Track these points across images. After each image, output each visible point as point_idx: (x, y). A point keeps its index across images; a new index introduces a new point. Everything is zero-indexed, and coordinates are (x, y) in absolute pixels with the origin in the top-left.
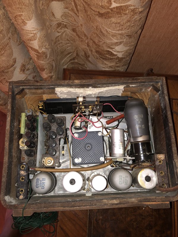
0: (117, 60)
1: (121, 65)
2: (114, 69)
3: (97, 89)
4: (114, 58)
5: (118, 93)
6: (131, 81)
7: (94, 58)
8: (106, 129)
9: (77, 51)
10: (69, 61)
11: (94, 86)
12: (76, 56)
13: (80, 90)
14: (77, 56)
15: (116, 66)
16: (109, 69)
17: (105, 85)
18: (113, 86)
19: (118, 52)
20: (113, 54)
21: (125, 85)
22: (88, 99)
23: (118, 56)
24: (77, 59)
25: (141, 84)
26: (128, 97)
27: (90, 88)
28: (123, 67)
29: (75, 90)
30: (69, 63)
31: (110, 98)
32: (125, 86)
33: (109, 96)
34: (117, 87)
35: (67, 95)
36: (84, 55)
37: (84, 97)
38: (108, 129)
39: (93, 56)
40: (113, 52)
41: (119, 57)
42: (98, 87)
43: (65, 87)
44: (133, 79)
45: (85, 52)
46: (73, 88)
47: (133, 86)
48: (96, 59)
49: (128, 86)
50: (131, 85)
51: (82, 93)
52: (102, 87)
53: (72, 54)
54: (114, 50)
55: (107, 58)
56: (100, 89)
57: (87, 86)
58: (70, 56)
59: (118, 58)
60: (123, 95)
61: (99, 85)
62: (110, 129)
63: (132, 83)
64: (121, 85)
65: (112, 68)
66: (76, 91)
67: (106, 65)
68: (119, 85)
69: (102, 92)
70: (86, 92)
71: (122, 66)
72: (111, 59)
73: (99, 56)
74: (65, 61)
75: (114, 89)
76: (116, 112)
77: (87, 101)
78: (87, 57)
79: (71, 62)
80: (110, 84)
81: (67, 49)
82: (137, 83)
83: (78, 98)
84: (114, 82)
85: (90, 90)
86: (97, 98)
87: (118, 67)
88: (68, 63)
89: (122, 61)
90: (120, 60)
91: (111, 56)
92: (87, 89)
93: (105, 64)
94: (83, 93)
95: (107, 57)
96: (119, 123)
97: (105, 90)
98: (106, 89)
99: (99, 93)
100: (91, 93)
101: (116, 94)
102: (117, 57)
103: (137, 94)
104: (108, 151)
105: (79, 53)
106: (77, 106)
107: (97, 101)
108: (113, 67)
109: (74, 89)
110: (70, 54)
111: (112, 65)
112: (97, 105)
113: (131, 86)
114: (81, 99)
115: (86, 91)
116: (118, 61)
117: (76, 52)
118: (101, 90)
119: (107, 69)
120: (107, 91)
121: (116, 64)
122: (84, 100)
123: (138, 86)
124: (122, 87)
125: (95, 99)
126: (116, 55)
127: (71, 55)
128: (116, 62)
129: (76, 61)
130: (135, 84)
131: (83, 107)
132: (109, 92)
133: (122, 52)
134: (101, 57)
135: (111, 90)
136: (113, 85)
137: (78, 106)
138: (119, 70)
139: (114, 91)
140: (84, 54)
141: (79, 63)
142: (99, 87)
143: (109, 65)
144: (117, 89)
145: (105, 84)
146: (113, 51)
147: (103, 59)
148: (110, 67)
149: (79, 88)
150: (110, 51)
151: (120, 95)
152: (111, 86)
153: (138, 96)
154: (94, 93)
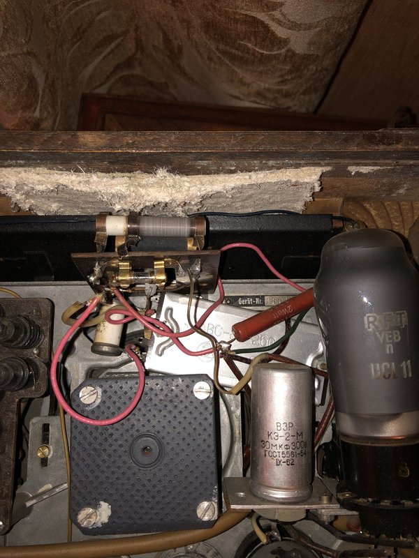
0: (288, 67)
1: (301, 91)
2: (273, 104)
3: (196, 179)
4: (276, 57)
5: (289, 201)
6: (358, 145)
7: (199, 59)
8: (231, 358)
9: (136, 30)
10: (114, 72)
11: (182, 168)
12: (136, 53)
13: (114, 182)
14: (139, 52)
15: (279, 92)
16: (255, 102)
17: (233, 162)
18: (270, 168)
19: (294, 26)
20: (273, 34)
21: (328, 165)
22: (148, 227)
23: (292, 45)
24: (140, 64)
25: (401, 161)
26: (332, 217)
27: (161, 173)
28: (307, 98)
29: (87, 182)
30: (112, 80)
31: (255, 219)
32: (328, 169)
33: (250, 210)
34: (289, 175)
35: (59, 202)
36: (162, 47)
37: (133, 217)
38: (242, 360)
39: (196, 48)
40: (274, 27)
41: (294, 54)
42: (198, 172)
43: (39, 165)
44: (371, 140)
45: (165, 34)
46: (77, 171)
47: (365, 170)
48: (208, 62)
49: (340, 172)
50: (358, 164)
51: (122, 197)
52: (217, 172)
53: (118, 41)
54: (277, 14)
55: (247, 56)
56: (205, 178)
57: (149, 164)
58: (112, 51)
59: (292, 57)
60: (312, 210)
61: (204, 163)
62: (247, 361)
63: (360, 158)
64: (307, 165)
65: (264, 97)
66: (94, 188)
67: (245, 84)
68: (297, 166)
69: (218, 195)
70: (143, 191)
71: (304, 93)
72: (263, 60)
73: (217, 49)
74: (95, 69)
75: (276, 183)
76: (277, 278)
77: (145, 234)
78: (174, 53)
79: (120, 74)
80: (254, 155)
81: (98, 18)
82: (386, 155)
83: (104, 221)
84: (275, 148)
85: (159, 184)
86: (192, 224)
87: (287, 95)
88: (108, 78)
89: (305, 72)
90: (298, 64)
91: (262, 48)
92: (147, 179)
93: (242, 83)
94: (130, 196)
95: (249, 49)
96: (290, 331)
97: (233, 185)
98: (238, 183)
99: (204, 198)
100: (167, 200)
101: (282, 202)
102: (287, 51)
103: (368, 206)
104: (238, 447)
105: (143, 38)
106: (94, 259)
107: (192, 234)
108: (271, 96)
109: (83, 177)
110: (113, 45)
111: (267, 86)
112: (192, 258)
113: (353, 169)
114: (116, 226)
115: (140, 185)
116: (290, 72)
117: (132, 34)
118: (211, 183)
119: (246, 104)
120: (240, 189)
121: (283, 82)
122: (130, 231)
123: (382, 174)
124: (310, 176)
125: (184, 228)
126: (285, 42)
127: (116, 47)
128: (282, 76)
129: (137, 71)
130: (376, 165)
131: (125, 265)
132: (250, 197)
133: (309, 27)
134: (225, 53)
135: (259, 186)
136: (271, 163)
137: (100, 260)
138: (290, 107)
139: (275, 193)
140: (161, 40)
141: (151, 79)
142: (206, 171)
143: (255, 85)
144: (289, 181)
145: (232, 156)
146: (274, 20)
147: (233, 58)
148: (259, 94)
149: (107, 171)
150: (263, 23)
151: (299, 207)
152: (261, 169)
153: (373, 213)
154: (180, 197)
